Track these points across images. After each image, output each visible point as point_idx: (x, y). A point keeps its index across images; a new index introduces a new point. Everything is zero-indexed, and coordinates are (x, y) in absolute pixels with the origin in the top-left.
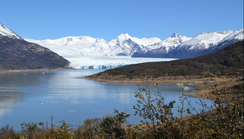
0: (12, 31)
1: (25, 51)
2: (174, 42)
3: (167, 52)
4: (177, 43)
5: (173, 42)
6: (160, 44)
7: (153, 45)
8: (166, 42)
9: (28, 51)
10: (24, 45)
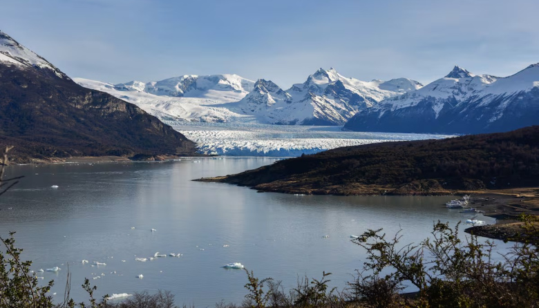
0: (43, 59)
1: (77, 109)
2: (456, 91)
3: (435, 116)
4: (462, 93)
5: (452, 90)
6: (417, 95)
7: (399, 98)
8: (435, 88)
9: (83, 110)
10: (74, 96)
